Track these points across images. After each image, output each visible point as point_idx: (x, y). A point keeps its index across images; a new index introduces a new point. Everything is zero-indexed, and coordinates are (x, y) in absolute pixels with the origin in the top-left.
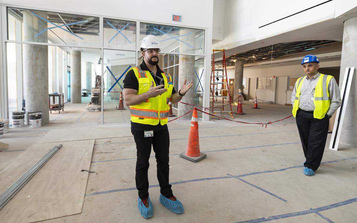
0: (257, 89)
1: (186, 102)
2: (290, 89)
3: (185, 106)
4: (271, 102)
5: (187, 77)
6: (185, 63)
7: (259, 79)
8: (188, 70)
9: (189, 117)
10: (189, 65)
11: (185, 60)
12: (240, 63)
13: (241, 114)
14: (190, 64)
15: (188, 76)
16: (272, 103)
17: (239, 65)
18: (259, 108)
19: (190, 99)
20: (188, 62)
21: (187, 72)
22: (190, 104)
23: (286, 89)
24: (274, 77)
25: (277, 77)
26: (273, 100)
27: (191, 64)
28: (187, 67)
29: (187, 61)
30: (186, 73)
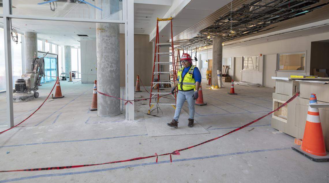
0: (242, 69)
1: (103, 91)
2: (280, 69)
3: (102, 97)
4: (258, 84)
5: (104, 56)
6: (100, 35)
7: (246, 59)
8: (104, 45)
9: (109, 113)
10: (106, 38)
11: (100, 30)
12: (218, 40)
13: (201, 105)
14: (106, 36)
15: (104, 54)
16: (258, 86)
17: (216, 43)
18: (237, 94)
19: (109, 86)
20: (103, 34)
21: (104, 48)
22: (110, 95)
23: (275, 69)
24: (261, 55)
25: (264, 56)
26: (261, 83)
27: (109, 37)
28: (102, 40)
29: (102, 32)
30: (102, 49)
